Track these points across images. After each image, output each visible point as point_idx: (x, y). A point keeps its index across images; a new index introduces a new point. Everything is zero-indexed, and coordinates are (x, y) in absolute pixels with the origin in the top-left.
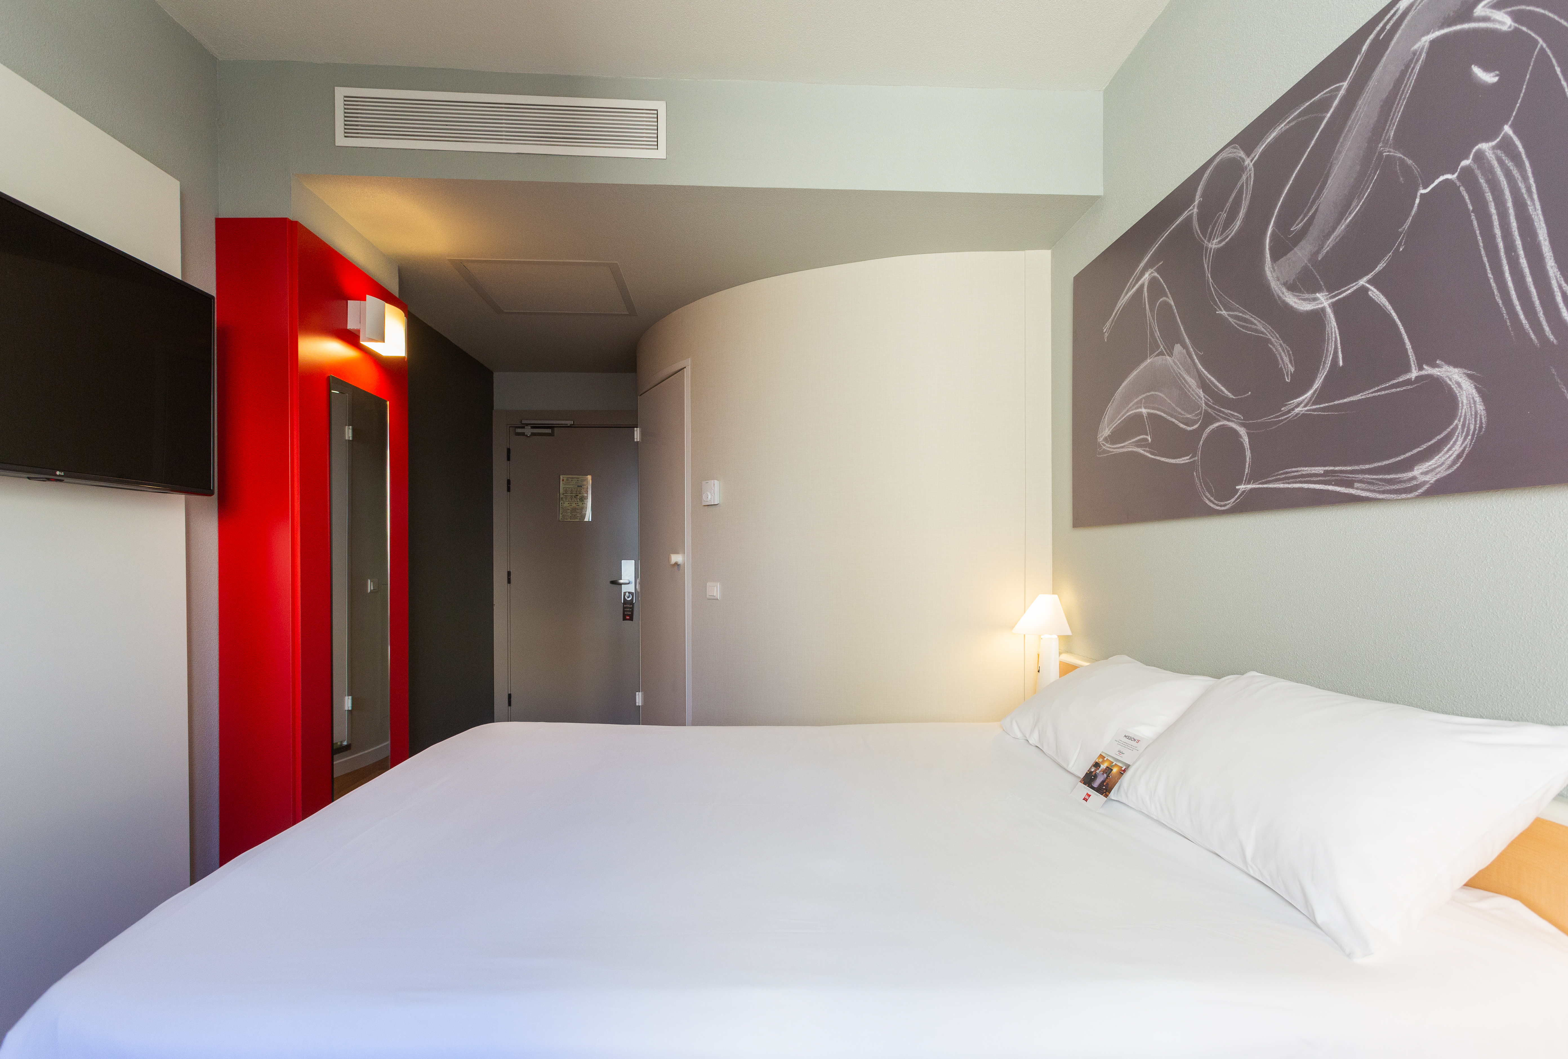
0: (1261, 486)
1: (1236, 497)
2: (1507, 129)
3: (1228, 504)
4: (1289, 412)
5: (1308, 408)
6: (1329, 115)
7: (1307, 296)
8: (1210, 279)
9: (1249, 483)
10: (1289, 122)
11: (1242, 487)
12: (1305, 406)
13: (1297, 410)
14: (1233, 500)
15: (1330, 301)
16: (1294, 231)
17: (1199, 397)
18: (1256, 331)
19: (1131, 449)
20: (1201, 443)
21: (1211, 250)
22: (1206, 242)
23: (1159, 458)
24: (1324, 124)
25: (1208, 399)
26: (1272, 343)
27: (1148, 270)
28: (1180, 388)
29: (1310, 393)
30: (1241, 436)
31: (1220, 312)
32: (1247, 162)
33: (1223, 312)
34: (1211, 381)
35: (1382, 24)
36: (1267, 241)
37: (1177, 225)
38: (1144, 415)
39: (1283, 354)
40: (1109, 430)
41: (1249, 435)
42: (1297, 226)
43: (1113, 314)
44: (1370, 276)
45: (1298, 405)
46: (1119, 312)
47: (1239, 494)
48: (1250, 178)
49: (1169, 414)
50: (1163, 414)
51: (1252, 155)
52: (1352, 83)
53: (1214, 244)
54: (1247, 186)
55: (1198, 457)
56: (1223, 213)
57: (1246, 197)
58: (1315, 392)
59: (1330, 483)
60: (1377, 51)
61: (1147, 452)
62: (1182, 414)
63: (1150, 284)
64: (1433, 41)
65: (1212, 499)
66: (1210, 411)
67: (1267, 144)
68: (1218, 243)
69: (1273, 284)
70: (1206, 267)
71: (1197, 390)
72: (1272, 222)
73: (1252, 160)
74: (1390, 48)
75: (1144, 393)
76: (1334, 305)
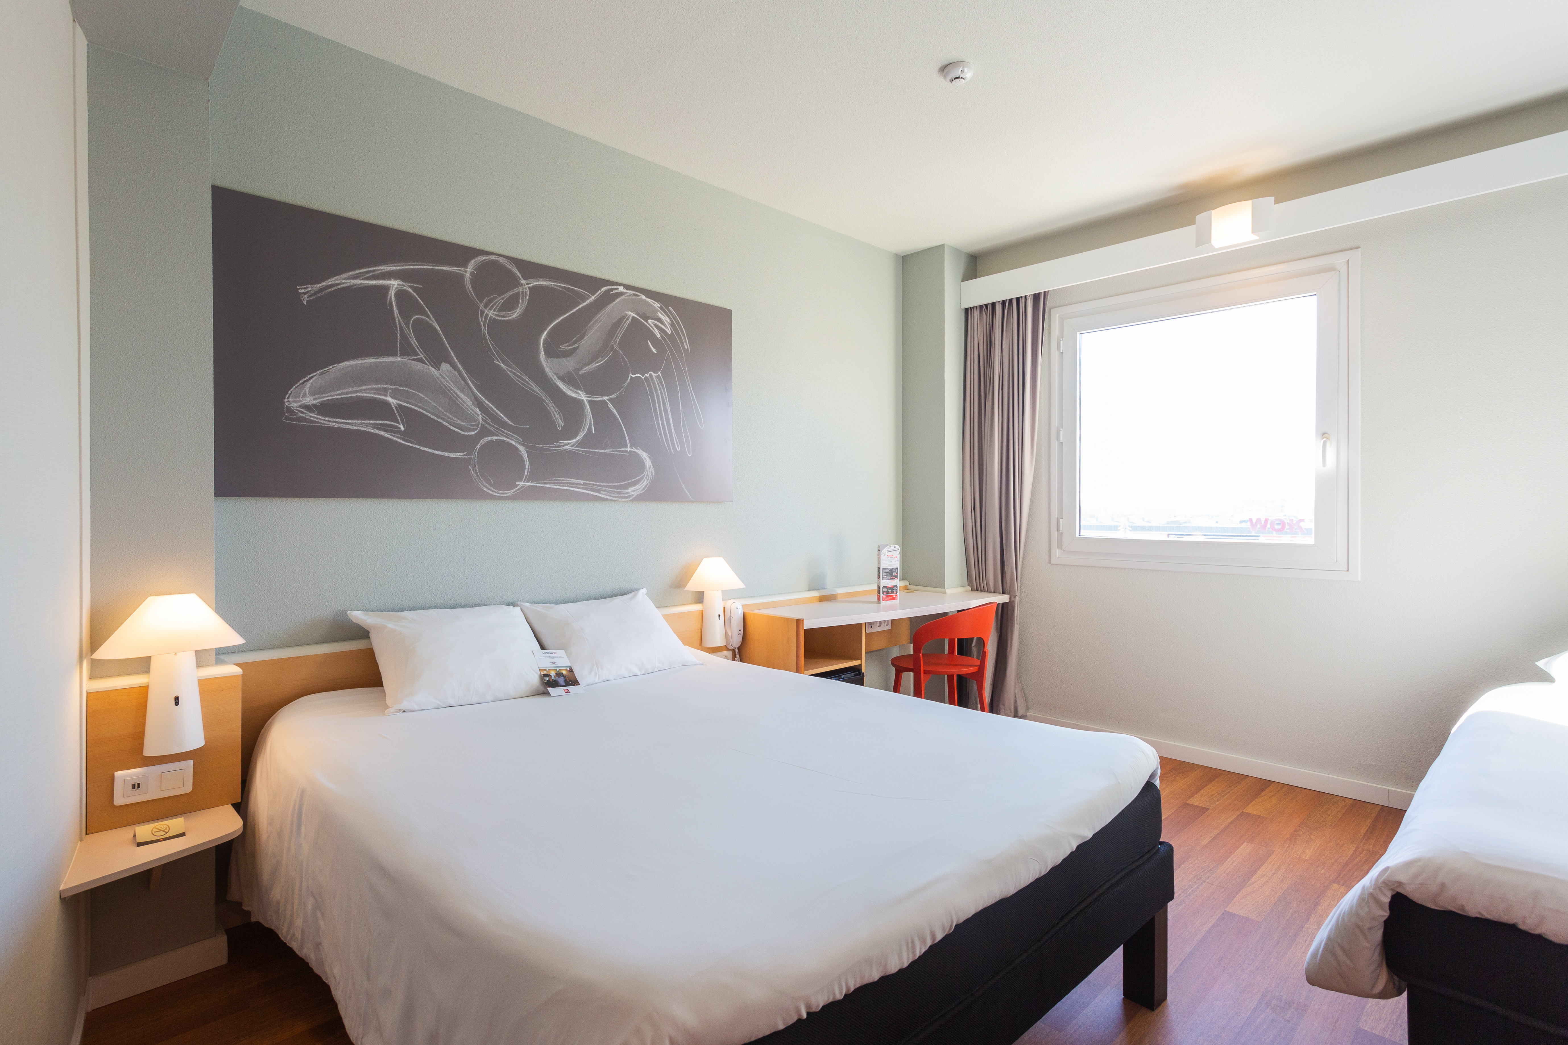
19: (365, 429)
20: (478, 446)
21: (487, 315)
22: (481, 306)
23: (418, 447)
24: (580, 306)
25: (485, 418)
26: (546, 403)
27: (395, 279)
28: (450, 399)
29: (574, 441)
30: (520, 451)
31: (498, 363)
32: (523, 282)
33: (502, 365)
34: (490, 407)
35: (610, 287)
36: (542, 342)
37: (443, 270)
38: (392, 404)
39: (555, 412)
40: (314, 399)
41: (528, 452)
42: (565, 347)
43: (324, 284)
44: (609, 397)
45: (567, 445)
46: (335, 288)
47: (518, 487)
48: (526, 294)
49: (434, 415)
50: (424, 412)
51: (528, 281)
52: (596, 301)
53: (491, 313)
54: (523, 297)
55: (475, 456)
56: (500, 298)
57: (522, 303)
58: (578, 441)
59: (587, 489)
60: (608, 298)
61: (397, 437)
62: (453, 420)
63: (400, 294)
64: (633, 317)
65: (491, 488)
66: (488, 426)
67: (540, 284)
68: (496, 315)
69: (547, 370)
70: (482, 324)
71: (473, 408)
72: (545, 333)
73: (527, 284)
74: (615, 302)
75: (391, 385)
76: (589, 401)
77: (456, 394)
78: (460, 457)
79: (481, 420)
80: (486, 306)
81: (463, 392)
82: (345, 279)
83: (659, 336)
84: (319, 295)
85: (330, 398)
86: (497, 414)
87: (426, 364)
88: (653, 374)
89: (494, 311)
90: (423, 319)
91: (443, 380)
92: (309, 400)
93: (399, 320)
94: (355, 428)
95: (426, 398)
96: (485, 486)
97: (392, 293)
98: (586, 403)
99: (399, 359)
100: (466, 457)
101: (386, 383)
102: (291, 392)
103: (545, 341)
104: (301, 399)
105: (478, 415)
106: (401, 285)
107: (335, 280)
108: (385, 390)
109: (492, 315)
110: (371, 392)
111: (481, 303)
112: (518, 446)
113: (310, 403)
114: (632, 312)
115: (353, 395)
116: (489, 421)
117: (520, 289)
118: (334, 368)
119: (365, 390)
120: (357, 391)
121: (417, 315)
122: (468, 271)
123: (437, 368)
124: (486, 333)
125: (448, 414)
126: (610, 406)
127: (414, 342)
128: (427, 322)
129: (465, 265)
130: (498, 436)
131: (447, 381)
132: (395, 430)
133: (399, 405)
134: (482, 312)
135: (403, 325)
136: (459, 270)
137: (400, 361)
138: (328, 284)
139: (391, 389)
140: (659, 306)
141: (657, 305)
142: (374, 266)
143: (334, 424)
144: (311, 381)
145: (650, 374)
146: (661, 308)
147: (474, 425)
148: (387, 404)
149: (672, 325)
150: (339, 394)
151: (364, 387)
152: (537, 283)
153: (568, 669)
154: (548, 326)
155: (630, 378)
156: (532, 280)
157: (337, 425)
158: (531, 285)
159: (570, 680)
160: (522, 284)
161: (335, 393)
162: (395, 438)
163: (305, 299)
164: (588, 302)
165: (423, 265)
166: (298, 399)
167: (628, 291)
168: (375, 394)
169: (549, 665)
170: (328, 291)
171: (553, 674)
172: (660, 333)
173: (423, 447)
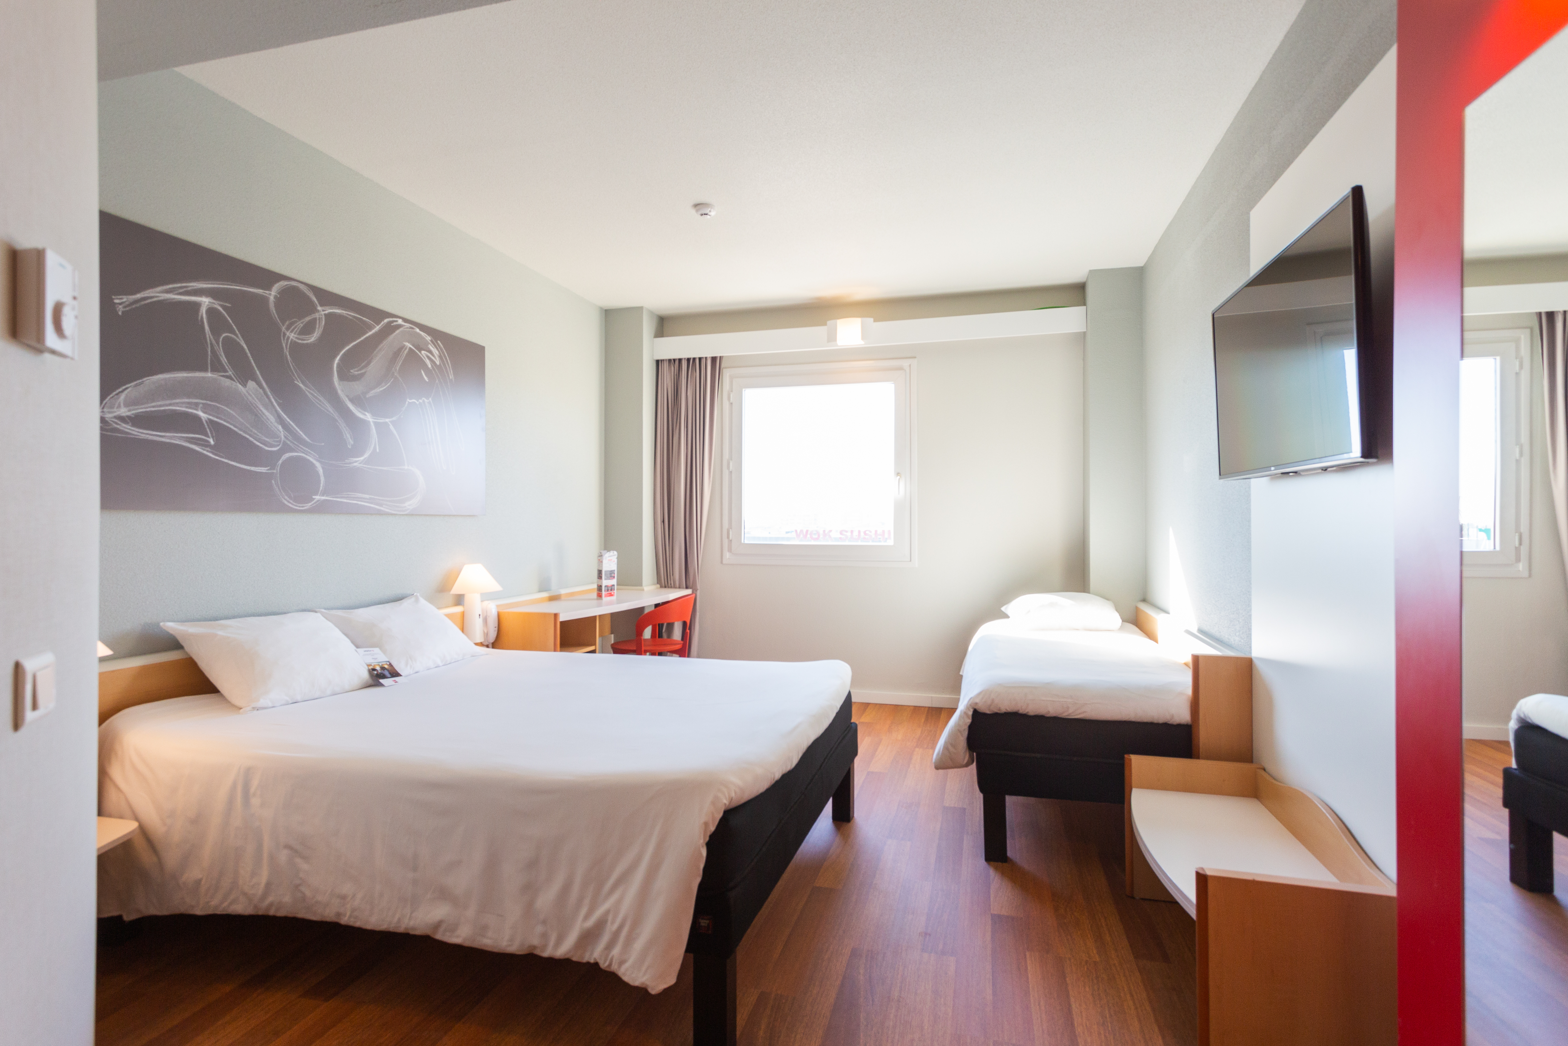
0: (331, 499)
1: (313, 502)
2: (430, 399)
3: (306, 506)
4: (350, 463)
5: (361, 465)
6: (370, 333)
7: (360, 410)
8: (289, 356)
9: (323, 495)
10: (347, 314)
11: (317, 497)
12: (360, 463)
13: (355, 464)
14: (310, 504)
15: (373, 420)
16: (351, 373)
17: (279, 430)
18: (328, 411)
19: (177, 442)
20: (280, 462)
21: (288, 338)
22: (283, 329)
23: (226, 461)
24: (367, 335)
25: (287, 435)
26: (339, 423)
27: (207, 296)
28: (256, 415)
29: (362, 458)
30: (316, 467)
31: (298, 383)
32: (319, 308)
33: (301, 385)
34: (290, 424)
35: (391, 319)
36: (335, 366)
37: (250, 292)
38: (203, 418)
39: (346, 432)
40: (129, 411)
41: (323, 468)
42: (354, 372)
43: (139, 296)
44: (391, 420)
45: (356, 462)
46: (149, 301)
47: (315, 501)
48: (322, 320)
49: (241, 430)
50: (232, 427)
51: (323, 308)
52: (380, 331)
53: (292, 336)
54: (319, 322)
55: (277, 471)
56: (300, 322)
57: (319, 328)
58: (365, 458)
59: (371, 503)
60: (390, 329)
61: (208, 451)
62: (258, 435)
63: (211, 311)
64: (410, 348)
65: (291, 501)
66: (289, 443)
67: (334, 312)
68: (296, 338)
69: (339, 392)
70: (284, 345)
71: (276, 424)
72: (338, 358)
73: (323, 311)
74: (395, 334)
75: (202, 399)
76: (375, 423)
77: (261, 411)
78: (264, 471)
79: (283, 437)
80: (288, 329)
81: (267, 409)
82: (159, 293)
83: (430, 366)
84: (134, 306)
85: (144, 410)
86: (296, 431)
87: (234, 381)
88: (426, 400)
89: (295, 334)
90: (231, 337)
91: (250, 398)
92: (124, 412)
93: (210, 337)
94: (168, 441)
95: (234, 414)
96: (285, 500)
97: (203, 310)
98: (372, 424)
99: (209, 375)
100: (269, 471)
101: (197, 398)
102: (106, 403)
103: (338, 365)
104: (115, 410)
105: (281, 432)
106: (212, 303)
107: (149, 293)
108: (197, 404)
109: (293, 338)
110: (184, 405)
111: (283, 325)
112: (314, 462)
113: (124, 415)
114: (409, 343)
115: (167, 408)
116: (290, 438)
117: (317, 315)
118: (148, 381)
119: (177, 403)
120: (170, 405)
121: (227, 333)
122: (272, 294)
123: (244, 385)
124: (288, 354)
125: (254, 430)
126: (391, 427)
127: (224, 359)
128: (235, 341)
129: (269, 287)
130: (298, 452)
131: (253, 399)
132: (206, 444)
133: (209, 420)
134: (285, 334)
135: (214, 342)
136: (264, 293)
137: (210, 377)
138: (143, 296)
139: (202, 403)
140: (430, 339)
141: (428, 338)
142: (186, 282)
143: (148, 436)
144: (126, 392)
145: (424, 401)
146: (431, 341)
147: (277, 441)
148: (198, 418)
149: (440, 357)
150: (153, 407)
151: (178, 401)
152: (331, 311)
153: (388, 663)
154: (340, 351)
155: (407, 403)
156: (327, 307)
157: (151, 438)
158: (326, 312)
159: (393, 673)
160: (318, 310)
161: (149, 405)
162: (205, 452)
163: (120, 310)
164: (373, 331)
165: (232, 285)
166: (112, 410)
167: (405, 324)
168: (187, 407)
169: (373, 661)
170: (143, 303)
171: (378, 668)
172: (431, 365)
173: (232, 460)
